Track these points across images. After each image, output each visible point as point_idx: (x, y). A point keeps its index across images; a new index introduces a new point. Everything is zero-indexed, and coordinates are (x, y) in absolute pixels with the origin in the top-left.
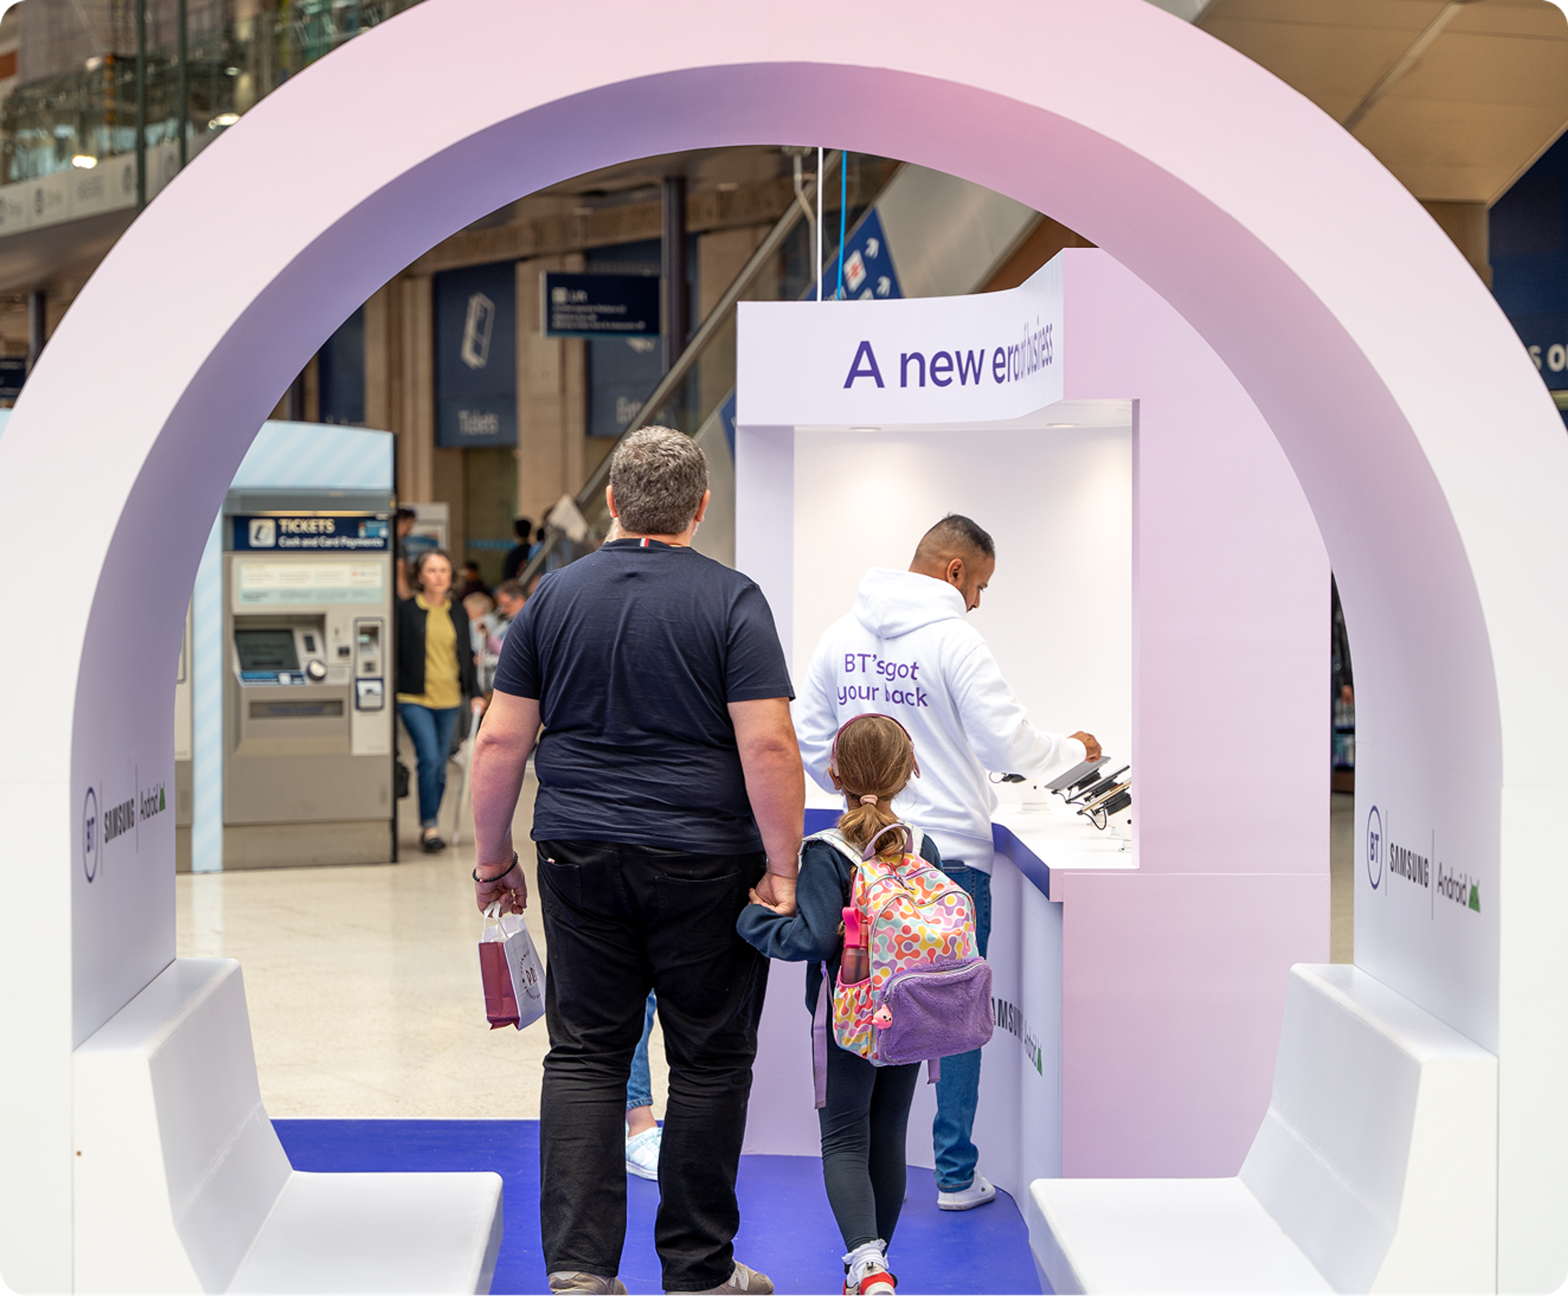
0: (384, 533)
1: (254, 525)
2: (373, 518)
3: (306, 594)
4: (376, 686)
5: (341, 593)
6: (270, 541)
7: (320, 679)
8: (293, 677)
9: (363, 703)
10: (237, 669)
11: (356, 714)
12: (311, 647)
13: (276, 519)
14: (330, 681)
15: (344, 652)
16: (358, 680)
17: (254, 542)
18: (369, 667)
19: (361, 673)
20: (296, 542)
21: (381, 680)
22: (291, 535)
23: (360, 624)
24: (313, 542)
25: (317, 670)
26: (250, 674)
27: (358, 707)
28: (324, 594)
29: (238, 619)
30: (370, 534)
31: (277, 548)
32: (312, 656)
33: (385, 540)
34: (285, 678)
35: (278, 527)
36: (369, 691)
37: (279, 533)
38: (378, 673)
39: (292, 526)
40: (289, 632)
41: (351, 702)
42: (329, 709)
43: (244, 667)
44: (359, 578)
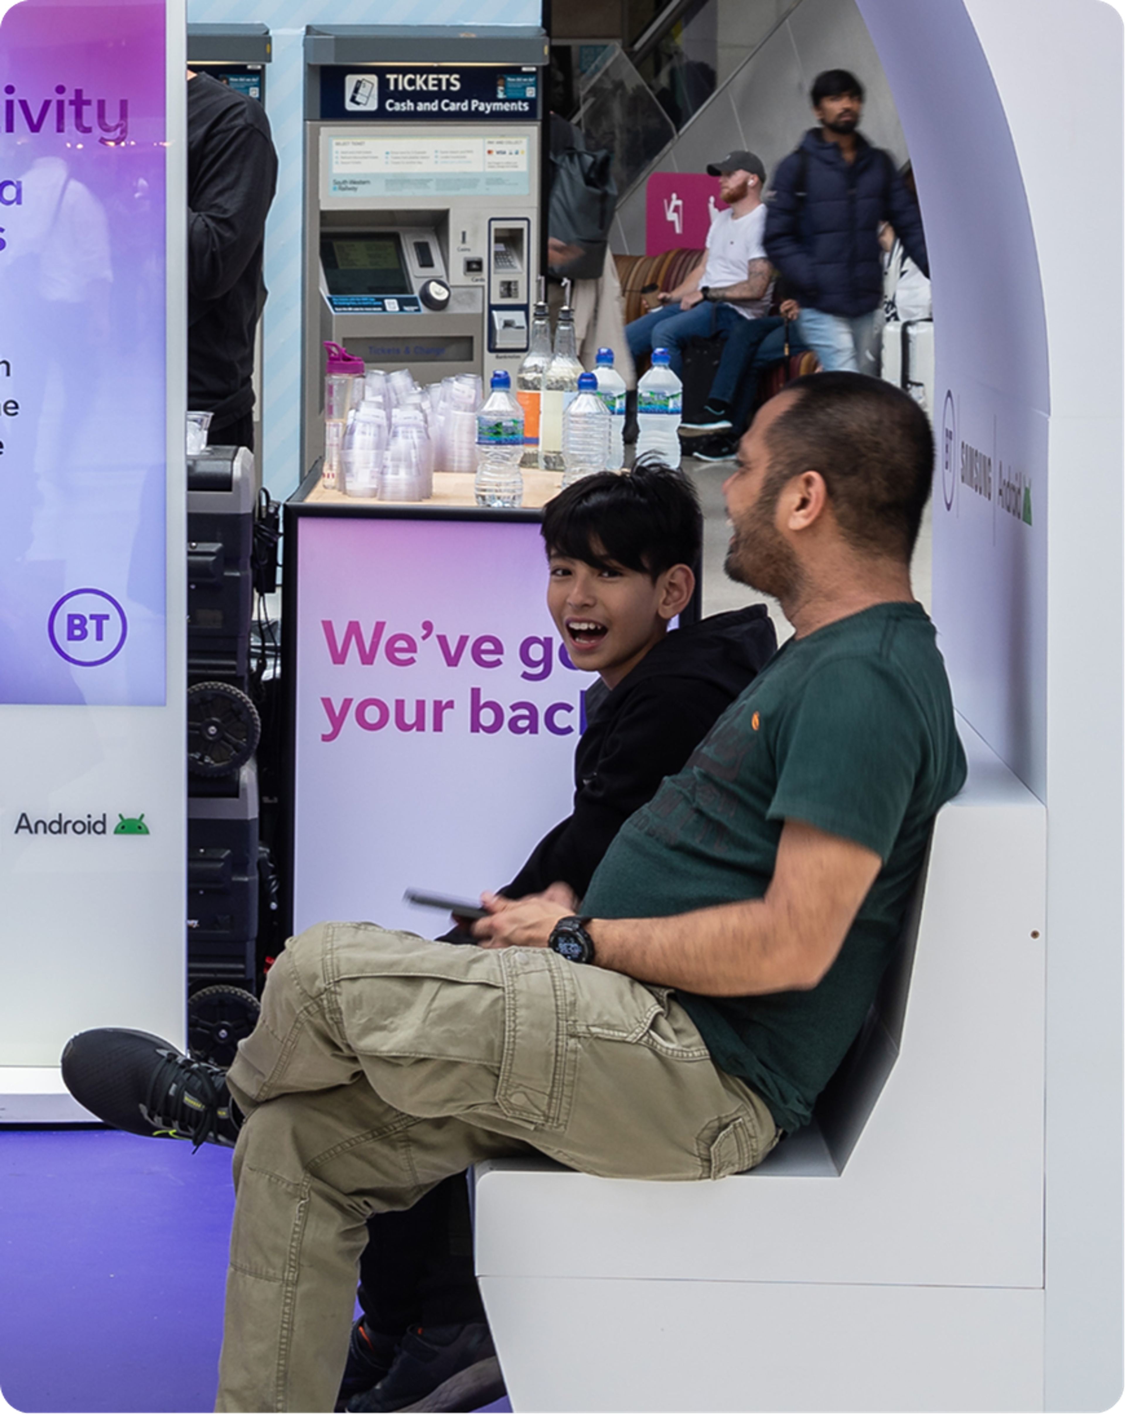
0: (531, 92)
1: (351, 81)
2: (516, 71)
3: (422, 182)
4: (518, 317)
5: (471, 181)
6: (373, 106)
7: (442, 305)
8: (402, 303)
9: (500, 343)
10: (324, 291)
11: (489, 357)
12: (426, 262)
13: (381, 73)
14: (455, 309)
15: (473, 266)
16: (492, 308)
17: (350, 106)
18: (508, 288)
19: (496, 300)
20: (408, 106)
21: (525, 308)
22: (401, 96)
23: (495, 225)
24: (433, 107)
25: (438, 293)
26: (343, 299)
27: (492, 349)
28: (445, 181)
29: (326, 217)
30: (512, 95)
31: (380, 115)
32: (427, 272)
33: (532, 102)
34: (392, 305)
35: (383, 84)
36: (508, 324)
37: (384, 93)
38: (522, 300)
39: (403, 83)
40: (395, 238)
41: (482, 341)
42: (452, 350)
43: (333, 290)
44: (495, 158)
